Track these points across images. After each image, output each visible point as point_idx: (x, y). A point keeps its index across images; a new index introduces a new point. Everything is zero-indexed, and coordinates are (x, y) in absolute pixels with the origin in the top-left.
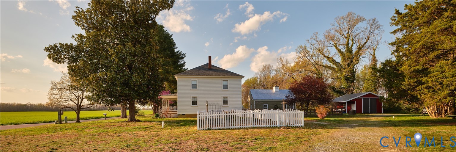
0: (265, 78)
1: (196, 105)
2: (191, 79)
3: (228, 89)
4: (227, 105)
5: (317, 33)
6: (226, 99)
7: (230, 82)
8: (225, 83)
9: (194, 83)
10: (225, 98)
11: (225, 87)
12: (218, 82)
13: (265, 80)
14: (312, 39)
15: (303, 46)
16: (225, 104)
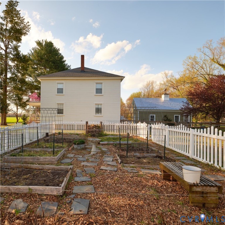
0: (148, 92)
1: (62, 113)
2: (57, 82)
3: (103, 94)
4: (101, 114)
5: (211, 41)
6: (99, 107)
7: (106, 85)
8: (99, 87)
9: (60, 86)
10: (98, 105)
11: (99, 91)
12: (90, 85)
13: (149, 94)
14: (205, 48)
15: (193, 56)
16: (98, 114)
